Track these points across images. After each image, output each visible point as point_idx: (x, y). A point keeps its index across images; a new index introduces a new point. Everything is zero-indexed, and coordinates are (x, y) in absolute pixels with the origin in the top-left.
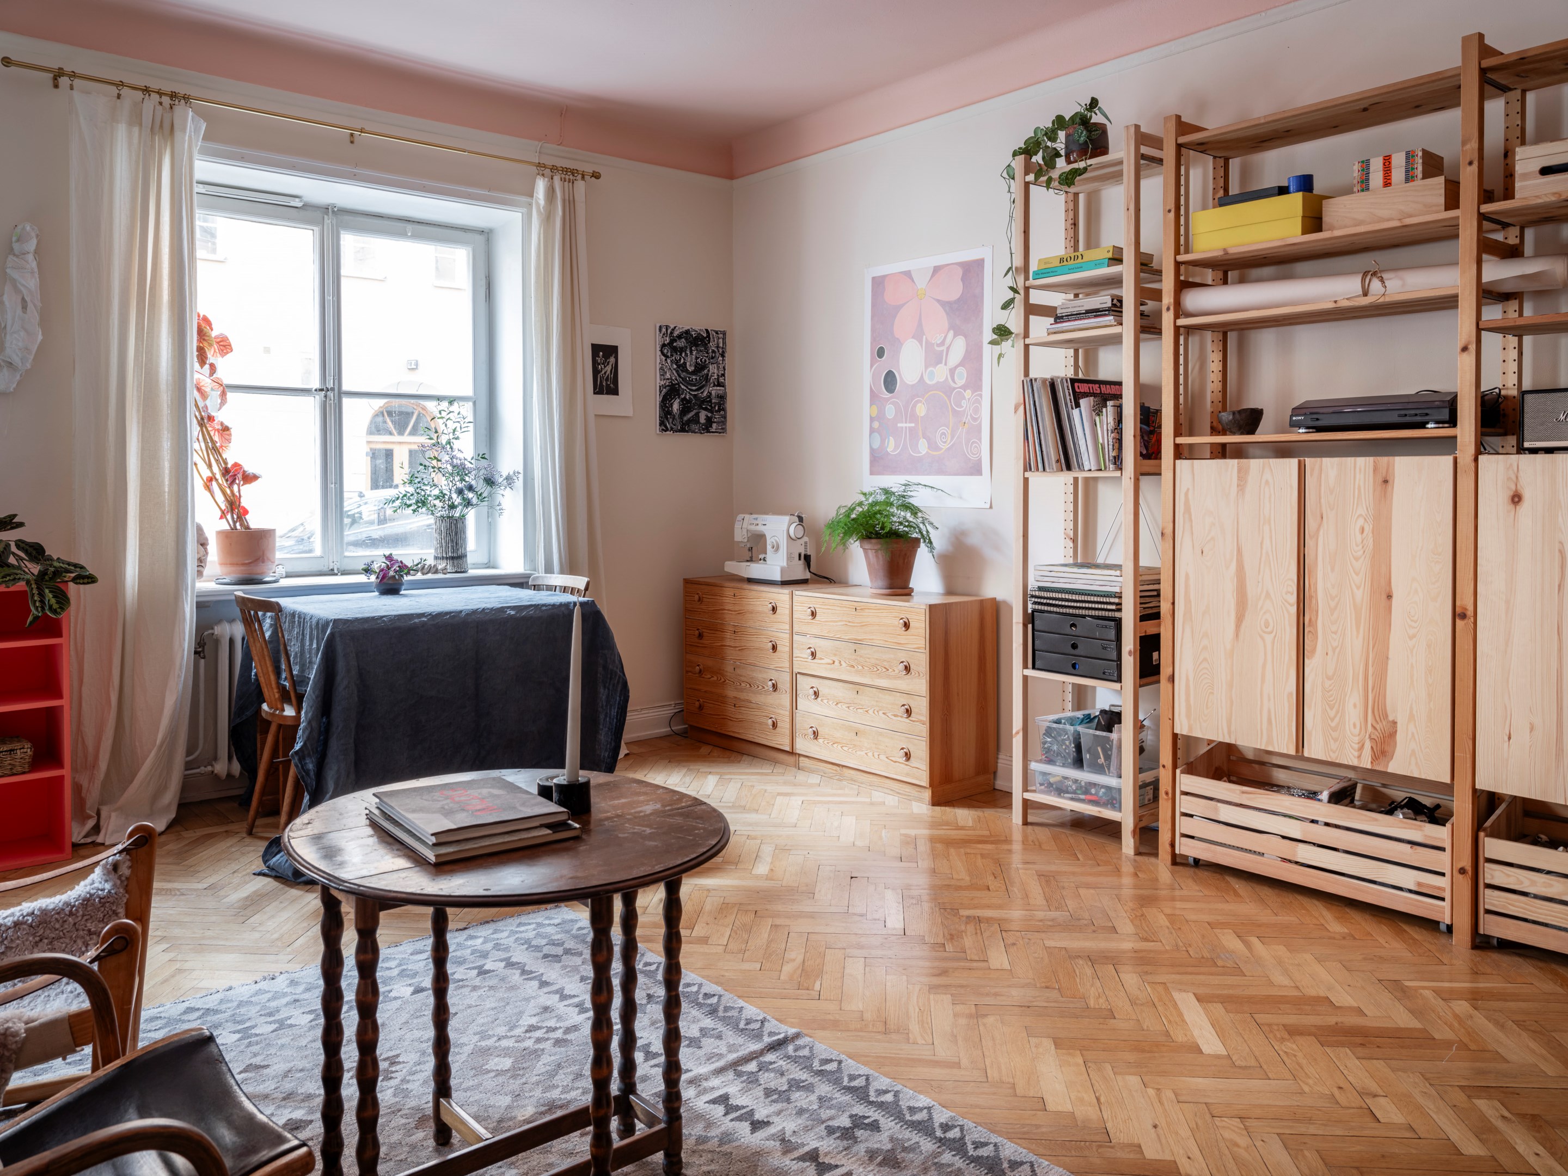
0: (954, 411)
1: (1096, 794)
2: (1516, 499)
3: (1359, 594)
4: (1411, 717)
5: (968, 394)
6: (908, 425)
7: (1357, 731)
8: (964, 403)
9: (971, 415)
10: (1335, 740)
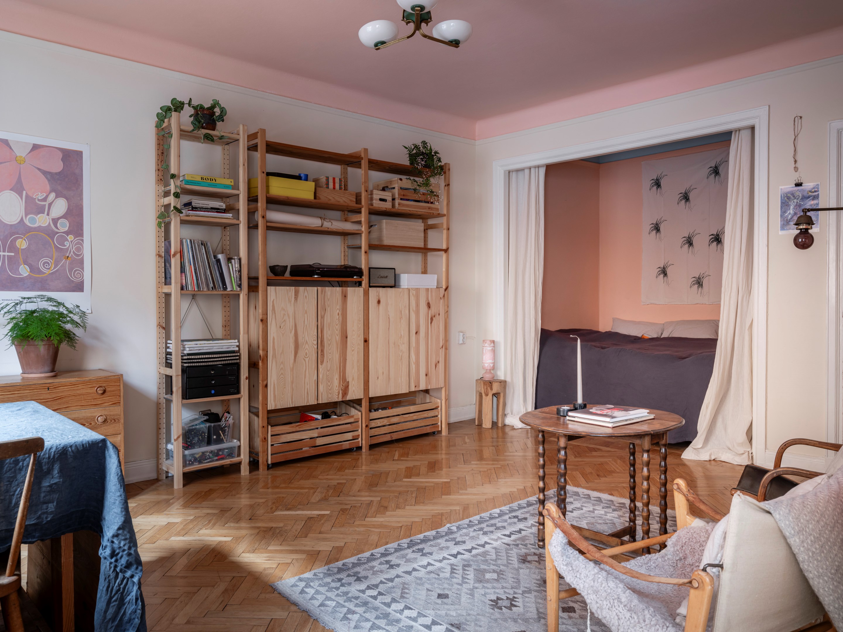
0: (57, 248)
1: (223, 454)
2: (379, 302)
3: (337, 337)
4: (353, 379)
5: (70, 238)
6: (6, 254)
7: (337, 388)
8: (67, 244)
9: (74, 252)
10: (330, 394)
